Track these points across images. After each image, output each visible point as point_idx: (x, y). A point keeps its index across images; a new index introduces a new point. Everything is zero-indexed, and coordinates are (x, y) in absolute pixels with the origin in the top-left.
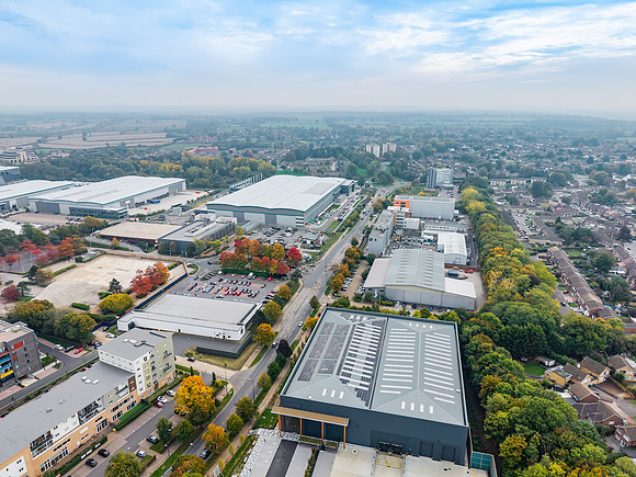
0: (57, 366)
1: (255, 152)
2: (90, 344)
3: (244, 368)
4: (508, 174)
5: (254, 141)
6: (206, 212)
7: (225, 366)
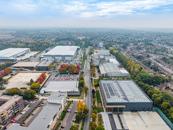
0: (29, 106)
3: (84, 98)
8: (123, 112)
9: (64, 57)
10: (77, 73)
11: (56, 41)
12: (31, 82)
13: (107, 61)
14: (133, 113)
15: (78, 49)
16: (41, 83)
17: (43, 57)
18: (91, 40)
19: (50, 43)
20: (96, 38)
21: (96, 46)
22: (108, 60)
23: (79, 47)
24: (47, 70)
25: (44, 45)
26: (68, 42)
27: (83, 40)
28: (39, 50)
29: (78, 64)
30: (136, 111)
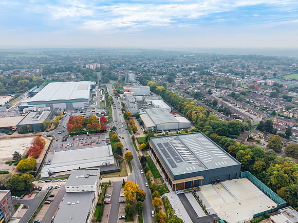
0: (25, 207)
1: (19, 72)
2: (34, 190)
3: (129, 174)
4: (153, 74)
5: (10, 65)
6: (27, 107)
7: (119, 176)
8: (200, 187)
9: (69, 103)
10: (103, 131)
11: (44, 74)
12: (14, 157)
13: (150, 104)
14: (214, 186)
15: (93, 87)
16: (37, 157)
17: (27, 105)
18: (111, 69)
19: (35, 78)
20: (119, 65)
21: (124, 79)
22: (151, 102)
23: (93, 83)
24: (42, 131)
25: (21, 83)
26: (69, 75)
27: (97, 70)
28: (13, 93)
29: (100, 113)
30: (218, 182)
